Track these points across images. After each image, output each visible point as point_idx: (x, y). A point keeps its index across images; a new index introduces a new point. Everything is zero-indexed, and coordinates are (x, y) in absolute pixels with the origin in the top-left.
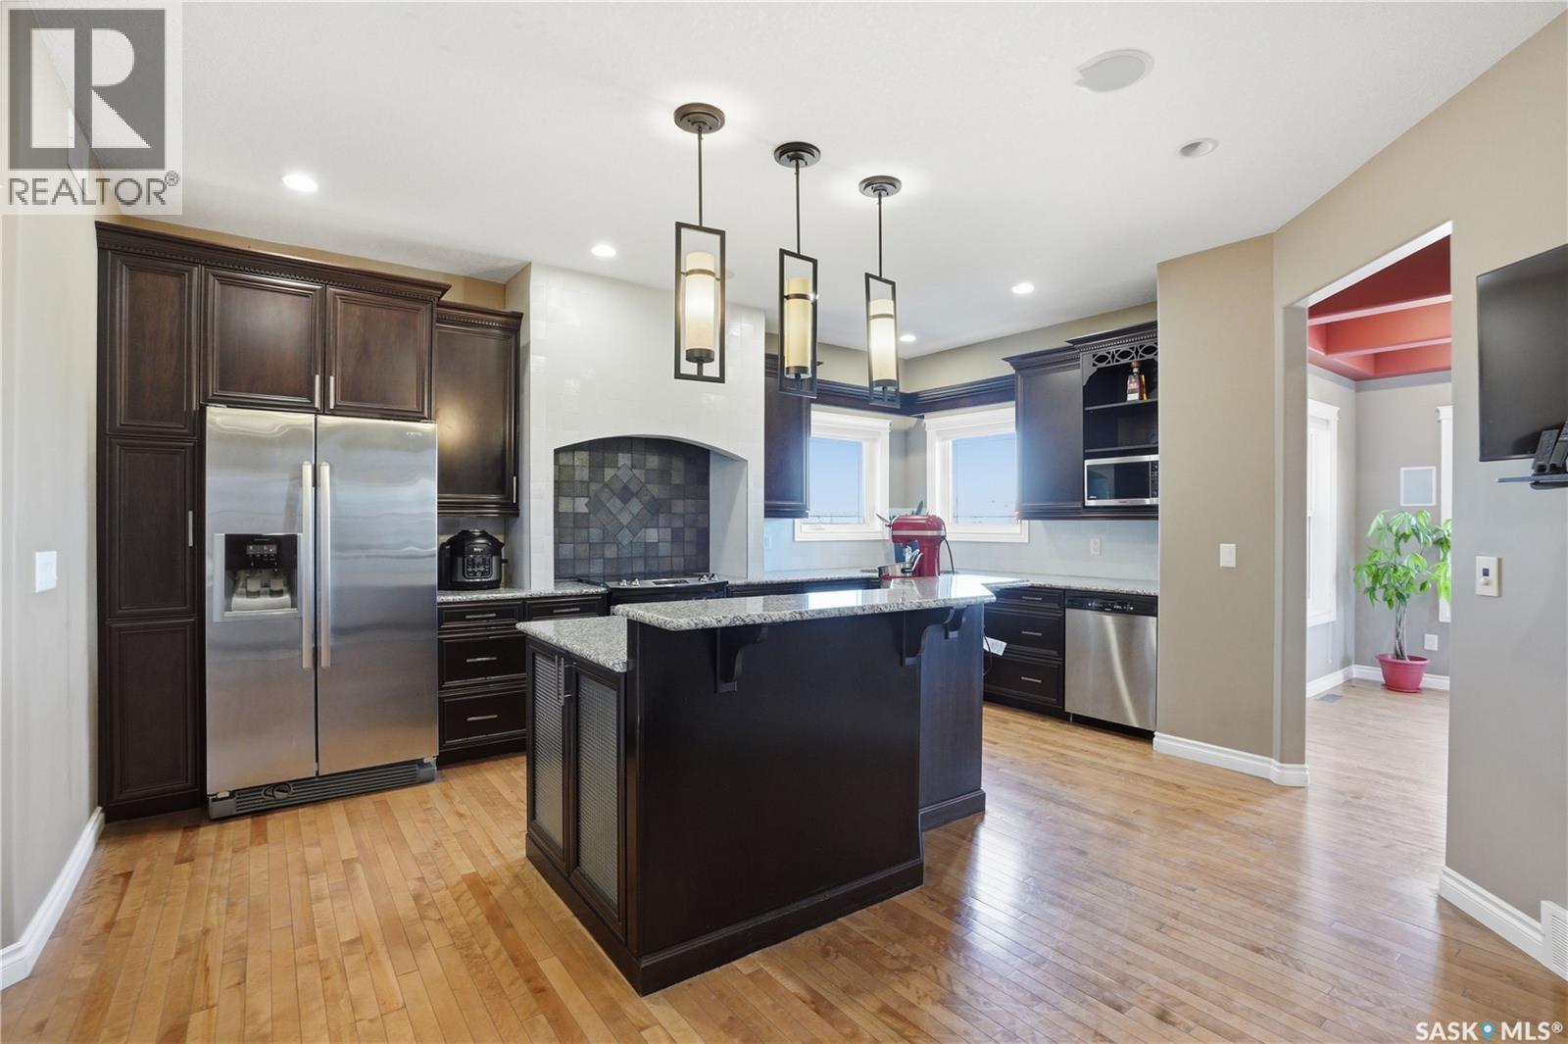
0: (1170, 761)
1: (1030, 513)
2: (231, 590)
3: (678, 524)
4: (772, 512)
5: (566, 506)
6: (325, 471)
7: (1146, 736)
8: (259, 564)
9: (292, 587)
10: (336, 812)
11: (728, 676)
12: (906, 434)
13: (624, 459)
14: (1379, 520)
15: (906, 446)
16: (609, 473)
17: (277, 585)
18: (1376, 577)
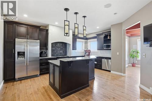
0: (112, 74)
1: (98, 50)
2: (18, 57)
3: (64, 51)
4: (73, 49)
5: (52, 49)
6: (28, 45)
7: (110, 71)
8: (21, 55)
9: (24, 57)
10: (29, 80)
11: (70, 66)
12: (86, 42)
13: (58, 44)
14: (131, 50)
15: (86, 43)
16: (57, 45)
17: (23, 57)
18: (131, 56)
